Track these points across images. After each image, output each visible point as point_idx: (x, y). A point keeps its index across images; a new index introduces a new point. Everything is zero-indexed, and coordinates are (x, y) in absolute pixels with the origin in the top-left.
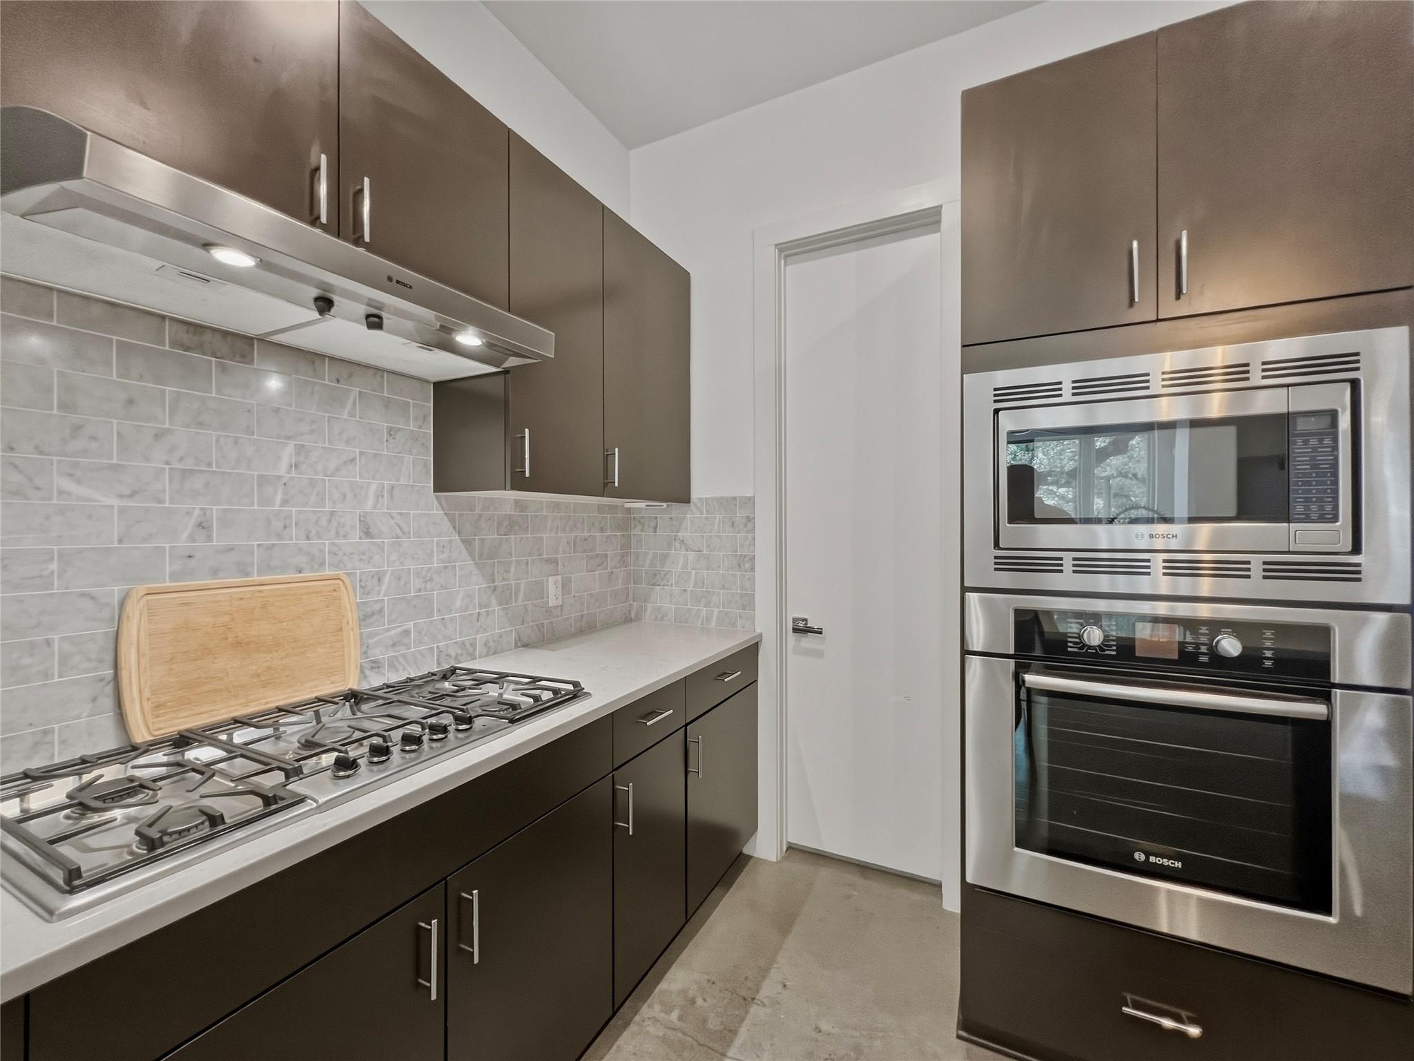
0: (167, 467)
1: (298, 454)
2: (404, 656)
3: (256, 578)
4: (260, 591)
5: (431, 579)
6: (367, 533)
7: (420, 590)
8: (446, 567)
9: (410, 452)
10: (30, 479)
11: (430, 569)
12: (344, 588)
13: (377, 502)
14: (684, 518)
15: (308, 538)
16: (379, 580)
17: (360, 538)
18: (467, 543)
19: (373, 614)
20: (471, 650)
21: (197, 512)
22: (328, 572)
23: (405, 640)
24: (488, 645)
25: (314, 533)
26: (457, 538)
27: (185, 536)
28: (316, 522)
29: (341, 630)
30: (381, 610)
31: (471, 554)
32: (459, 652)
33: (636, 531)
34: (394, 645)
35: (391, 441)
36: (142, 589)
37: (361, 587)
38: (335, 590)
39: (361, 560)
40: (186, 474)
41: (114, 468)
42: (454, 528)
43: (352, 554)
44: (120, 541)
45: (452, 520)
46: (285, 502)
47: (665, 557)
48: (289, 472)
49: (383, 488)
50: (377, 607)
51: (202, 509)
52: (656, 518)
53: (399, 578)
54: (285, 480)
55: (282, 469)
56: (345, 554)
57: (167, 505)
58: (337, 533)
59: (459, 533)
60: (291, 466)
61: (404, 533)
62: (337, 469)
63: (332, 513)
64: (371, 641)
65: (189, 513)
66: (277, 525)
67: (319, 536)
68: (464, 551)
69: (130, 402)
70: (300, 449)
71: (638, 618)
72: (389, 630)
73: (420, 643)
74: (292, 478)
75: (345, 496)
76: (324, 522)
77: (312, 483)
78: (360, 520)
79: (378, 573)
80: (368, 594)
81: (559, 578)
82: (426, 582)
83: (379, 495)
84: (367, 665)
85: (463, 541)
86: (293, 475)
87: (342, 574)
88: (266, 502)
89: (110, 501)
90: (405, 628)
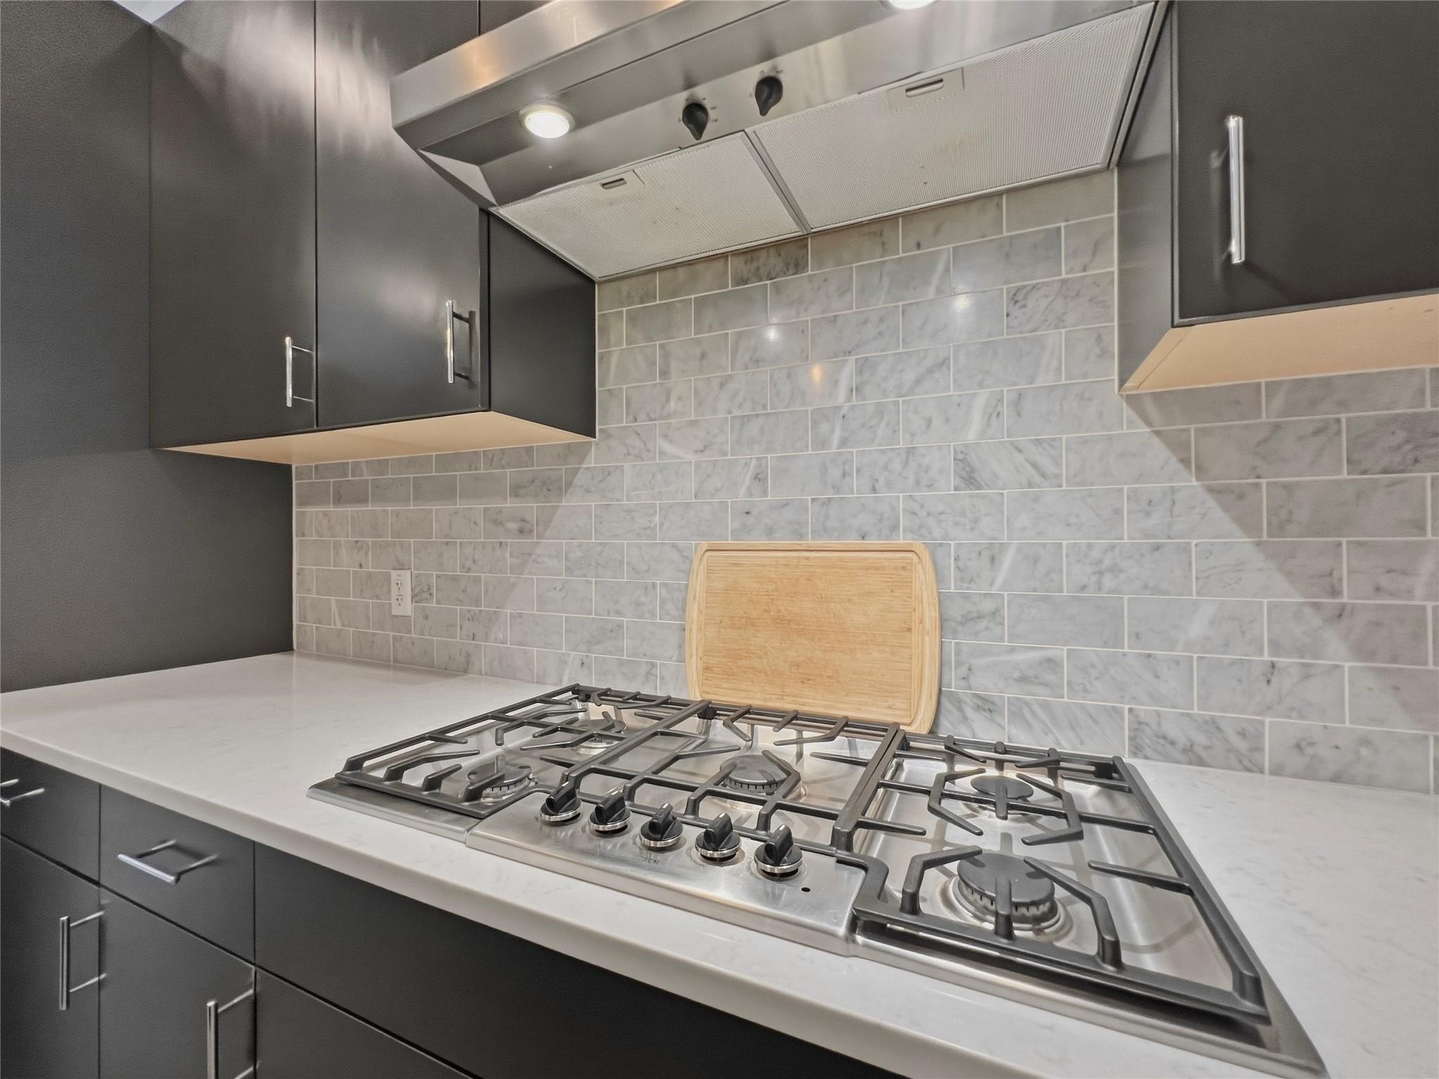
0: (729, 416)
1: (860, 371)
2: (1045, 706)
3: (809, 542)
4: (808, 559)
5: (1115, 570)
6: (969, 478)
7: (1084, 588)
8: (1157, 548)
9: (1060, 322)
10: (645, 445)
11: (1113, 547)
12: (919, 567)
13: (988, 424)
15: (874, 490)
16: (993, 559)
17: (956, 489)
19: (980, 617)
20: (1241, 745)
21: (754, 462)
22: (901, 541)
23: (1050, 677)
24: (1309, 751)
25: (882, 481)
26: (1194, 483)
27: (743, 490)
28: (886, 467)
29: (909, 630)
30: (995, 613)
32: (1200, 739)
34: (1023, 679)
35: (1016, 311)
36: (705, 545)
37: (958, 568)
38: (904, 568)
39: (956, 524)
40: (745, 420)
41: (693, 423)
42: (1185, 461)
43: (941, 513)
44: (696, 496)
45: (1179, 447)
46: (844, 442)
48: (849, 399)
49: (1001, 400)
50: (988, 606)
51: (757, 458)
53: (1035, 561)
54: (844, 411)
56: (929, 514)
57: (729, 457)
58: (918, 482)
59: (1201, 472)
60: (852, 390)
61: (1043, 475)
62: (918, 382)
63: (910, 451)
64: (978, 662)
65: (747, 465)
66: (835, 473)
67: (889, 486)
68: (1217, 513)
69: (703, 356)
70: (862, 366)
72: (1012, 650)
73: (1085, 691)
74: (853, 407)
75: (929, 422)
76: (897, 465)
77: (880, 411)
78: (955, 459)
79: (991, 546)
80: (971, 581)
82: (1101, 573)
83: (993, 413)
84: (968, 700)
85: (1210, 490)
86: (854, 403)
87: (918, 545)
88: (822, 443)
89: (693, 458)
90: (1049, 654)
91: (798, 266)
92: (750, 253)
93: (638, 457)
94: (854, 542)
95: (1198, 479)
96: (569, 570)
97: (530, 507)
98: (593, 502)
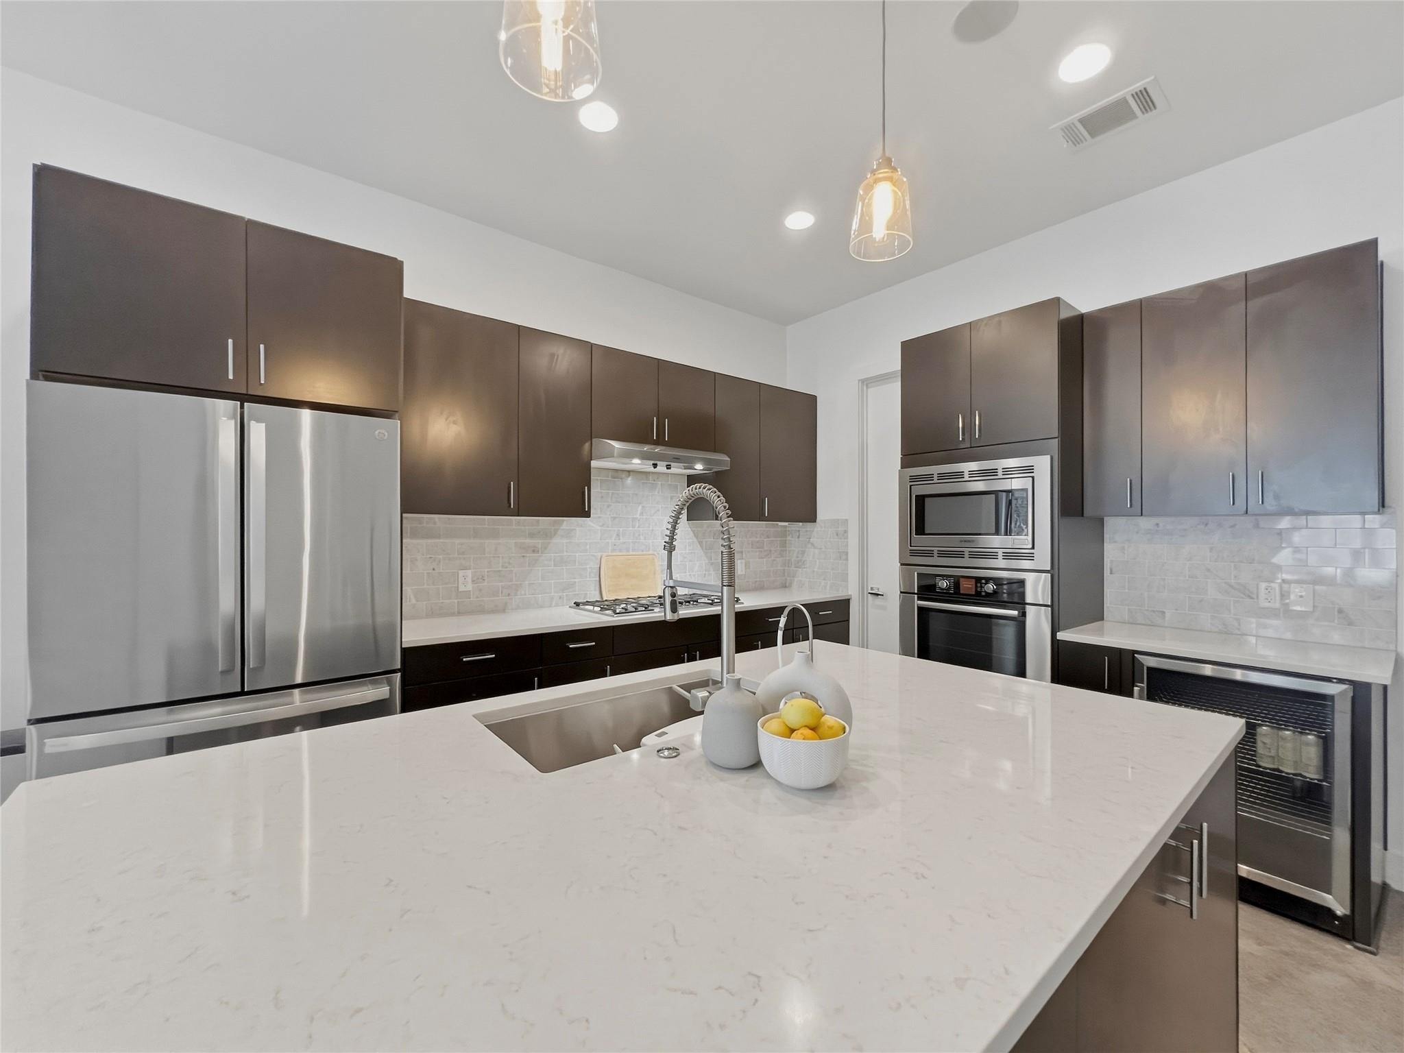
0: (610, 516)
1: (642, 509)
3: (631, 553)
4: (631, 558)
12: (656, 558)
14: (813, 531)
15: (645, 540)
18: (700, 543)
22: (651, 552)
25: (647, 537)
27: (614, 538)
28: (648, 534)
29: (655, 574)
31: (702, 547)
33: (789, 538)
35: (671, 501)
36: (605, 554)
38: (653, 559)
40: (615, 518)
41: (600, 517)
42: (695, 537)
44: (601, 539)
45: (694, 534)
46: (639, 527)
47: (803, 553)
48: (640, 516)
51: (618, 530)
52: (799, 531)
54: (639, 519)
55: (638, 516)
57: (609, 528)
58: (654, 538)
59: (697, 539)
60: (641, 514)
62: (654, 514)
63: (653, 530)
65: (615, 531)
66: (637, 535)
67: (648, 539)
68: (699, 546)
69: (603, 497)
70: (643, 507)
71: (790, 586)
74: (641, 518)
75: (656, 524)
76: (650, 534)
77: (646, 519)
81: (743, 561)
87: (655, 553)
88: (633, 527)
89: (599, 528)
93: (581, 526)
94: (640, 553)
96: (555, 565)
97: (538, 542)
98: (565, 541)
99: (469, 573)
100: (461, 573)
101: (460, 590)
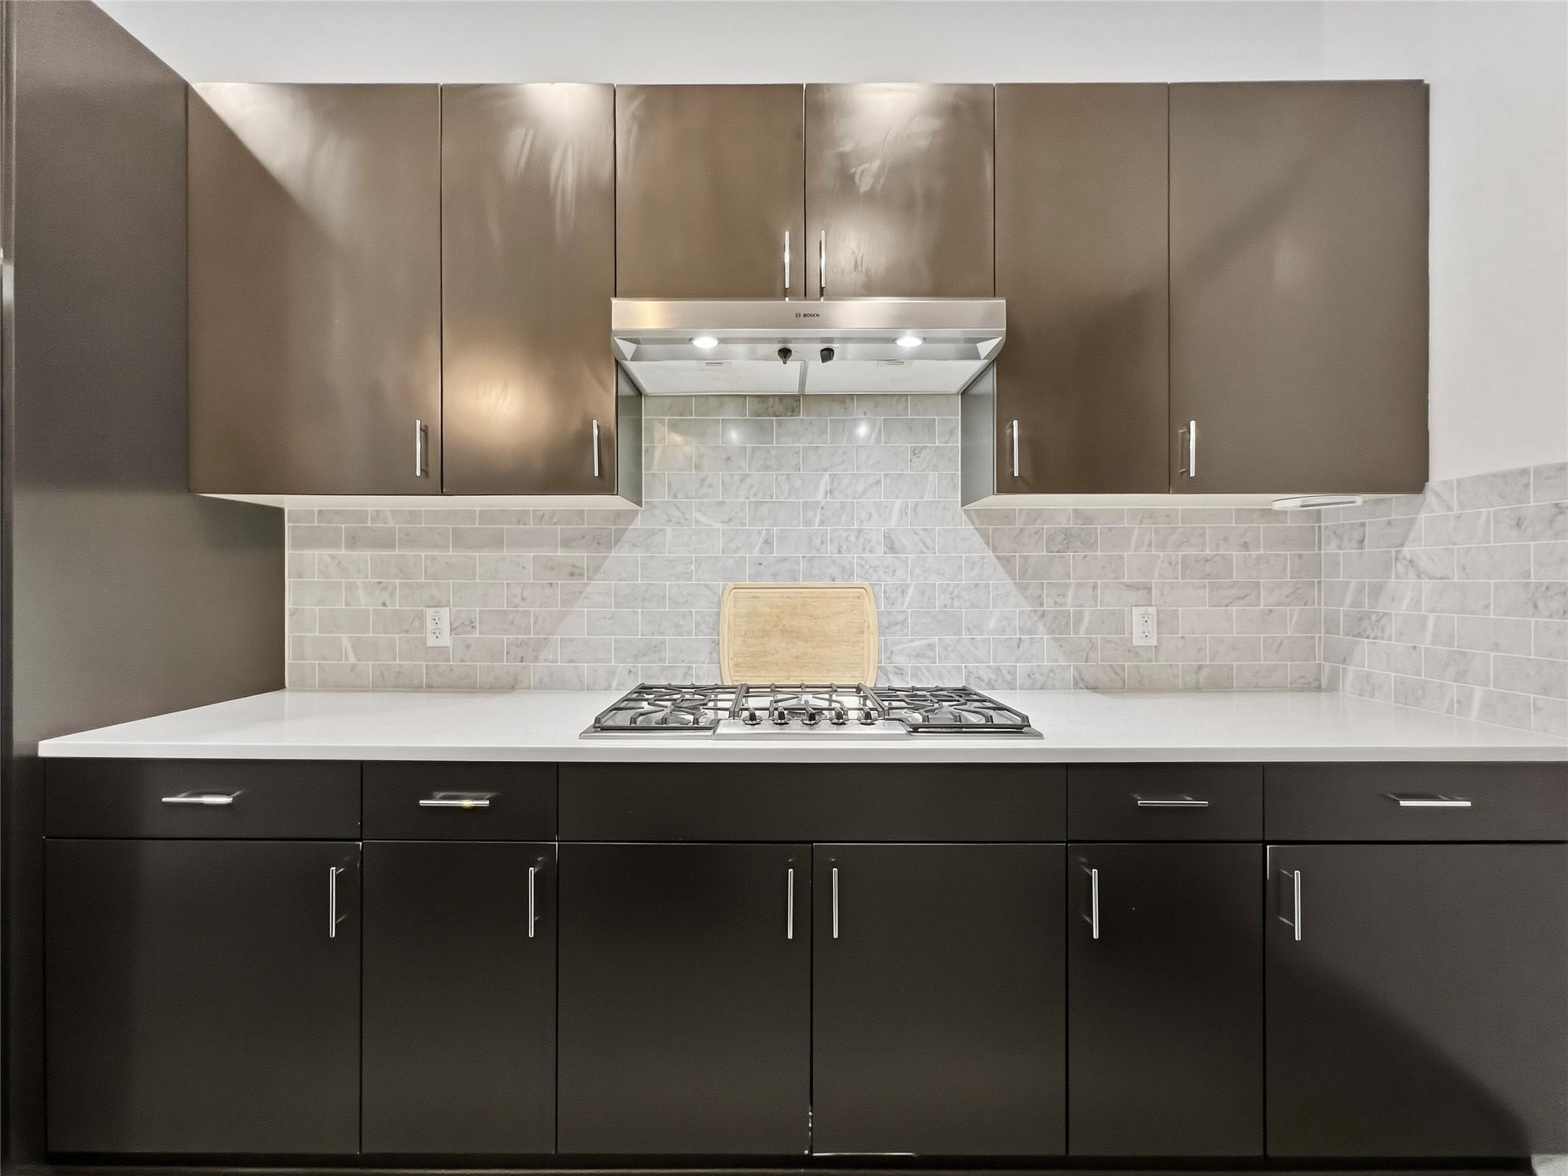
0: (747, 501)
1: (832, 482)
2: (928, 669)
3: (801, 583)
4: (801, 593)
5: (959, 597)
6: (891, 548)
7: (945, 606)
8: (977, 585)
9: (935, 468)
10: (683, 514)
11: (958, 585)
12: (867, 597)
13: (901, 518)
14: (1412, 519)
15: (840, 552)
16: (903, 592)
17: (885, 553)
18: (1005, 561)
19: (896, 624)
20: (1009, 678)
21: (764, 531)
22: (856, 582)
23: (930, 653)
24: (1033, 677)
25: (844, 548)
26: (991, 554)
27: (757, 549)
28: (847, 539)
29: (862, 632)
30: (904, 622)
31: (1010, 572)
32: (994, 677)
33: (1329, 549)
34: (918, 656)
35: (915, 460)
36: (731, 585)
37: (885, 597)
38: (858, 597)
39: (885, 572)
40: (758, 504)
41: (721, 503)
42: (987, 544)
43: (877, 566)
44: (723, 552)
45: (985, 536)
46: (822, 523)
47: (1377, 590)
48: (825, 497)
49: (907, 505)
50: (900, 618)
51: (767, 530)
52: (1363, 525)
53: (923, 592)
54: (822, 504)
55: (820, 497)
56: (871, 567)
57: (747, 527)
58: (864, 549)
59: (994, 549)
60: (827, 492)
61: (927, 548)
62: (865, 491)
63: (860, 531)
64: (896, 648)
65: (759, 533)
66: (818, 541)
67: (849, 550)
68: (1000, 568)
69: (728, 459)
70: (833, 477)
71: (1332, 688)
72: (912, 641)
73: (946, 659)
74: (827, 503)
75: (870, 515)
76: (853, 538)
77: (843, 506)
78: (884, 537)
79: (901, 586)
80: (892, 604)
81: (1152, 610)
82: (953, 599)
83: (903, 512)
84: (890, 669)
85: (998, 558)
86: (828, 500)
87: (866, 584)
88: (808, 523)
89: (718, 526)
90: (930, 641)
91: (794, 411)
92: (762, 398)
93: (678, 523)
94: (827, 583)
95: (993, 552)
96: (618, 605)
97: (581, 556)
98: (640, 554)
99: (445, 613)
100: (430, 613)
101: (429, 645)
